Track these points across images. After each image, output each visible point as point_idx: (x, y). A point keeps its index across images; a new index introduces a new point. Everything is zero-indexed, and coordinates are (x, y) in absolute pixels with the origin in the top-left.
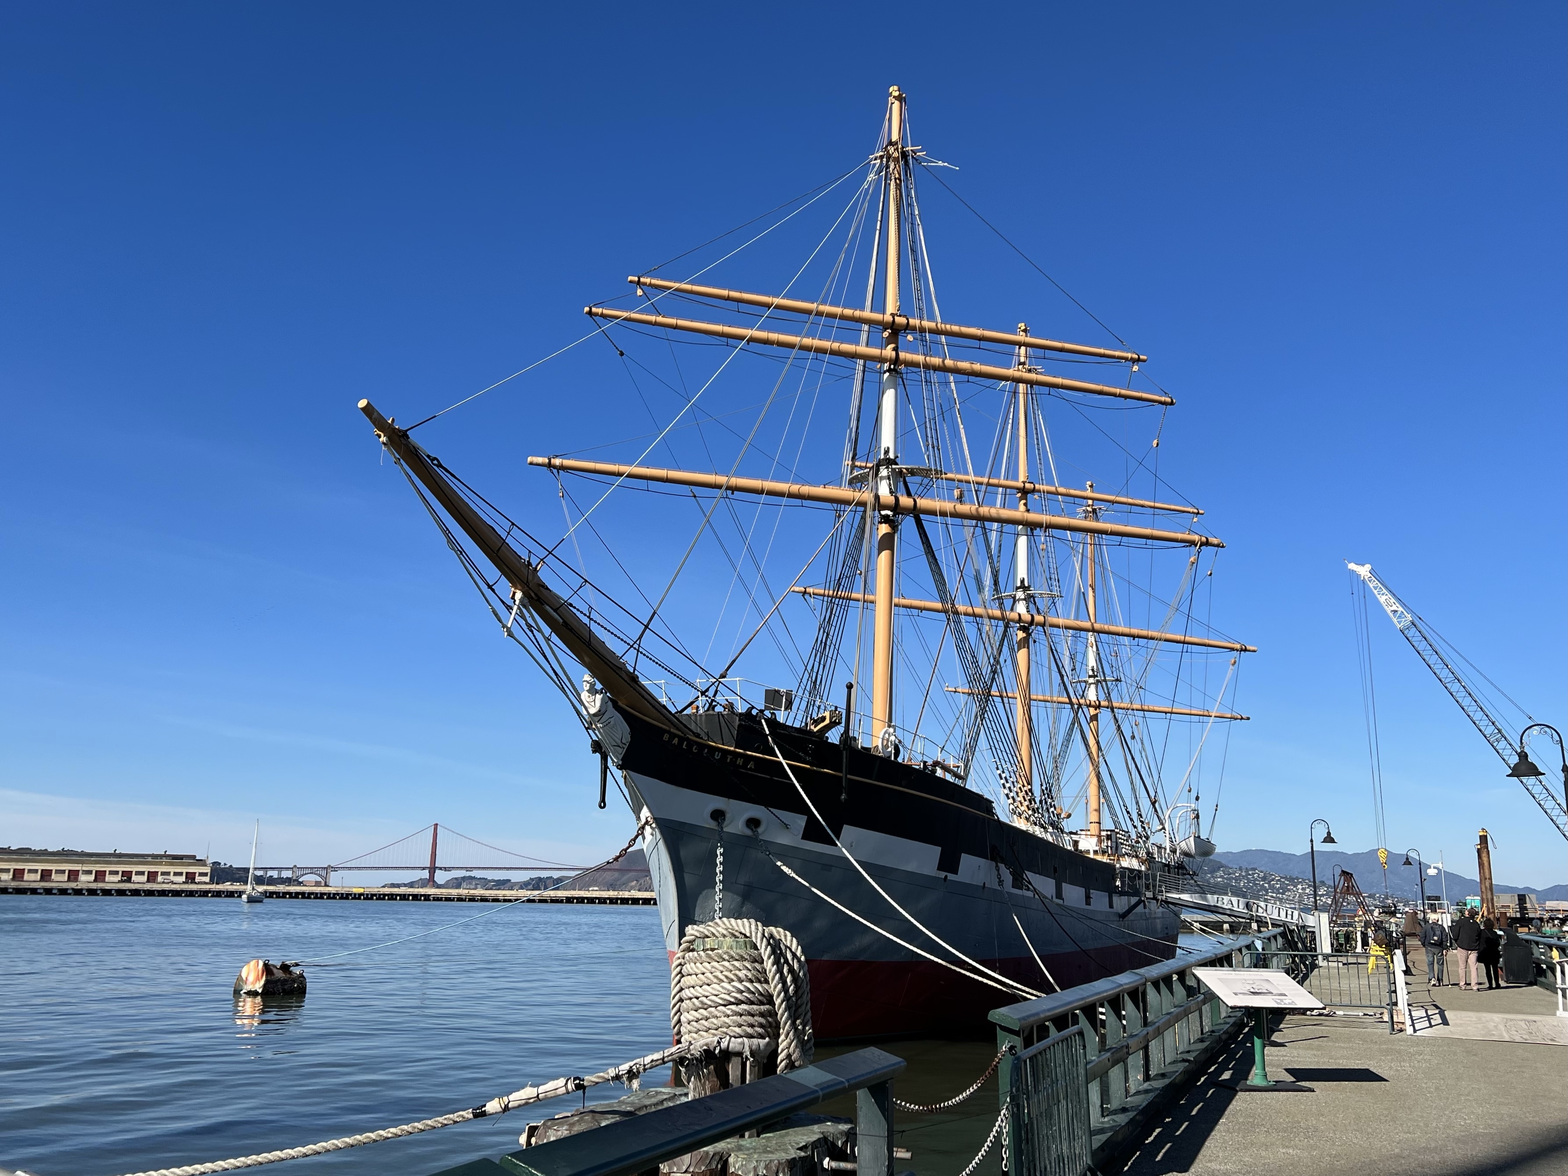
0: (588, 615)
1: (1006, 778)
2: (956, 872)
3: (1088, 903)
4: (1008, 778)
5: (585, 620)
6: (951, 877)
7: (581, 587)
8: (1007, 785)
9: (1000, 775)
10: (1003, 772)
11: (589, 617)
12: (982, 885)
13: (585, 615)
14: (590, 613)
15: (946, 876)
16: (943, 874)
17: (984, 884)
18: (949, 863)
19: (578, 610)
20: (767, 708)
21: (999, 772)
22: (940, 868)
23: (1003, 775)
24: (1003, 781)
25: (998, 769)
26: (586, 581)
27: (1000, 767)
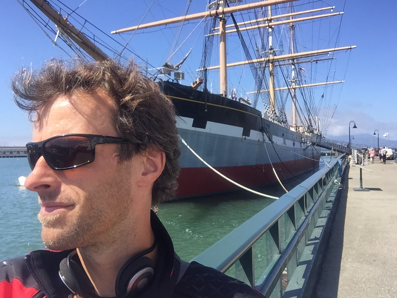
0: (93, 38)
1: (266, 106)
2: (249, 136)
3: (294, 146)
4: (267, 106)
5: (93, 41)
6: (247, 138)
7: (85, 23)
8: (267, 108)
9: (264, 105)
10: (265, 104)
11: (94, 40)
12: (258, 140)
13: (92, 38)
14: (94, 38)
15: (245, 138)
16: (244, 137)
17: (259, 140)
18: (246, 133)
19: (88, 36)
20: (175, 79)
21: (264, 104)
22: (243, 135)
23: (265, 105)
24: (265, 107)
25: (263, 103)
26: (86, 21)
27: (264, 102)
